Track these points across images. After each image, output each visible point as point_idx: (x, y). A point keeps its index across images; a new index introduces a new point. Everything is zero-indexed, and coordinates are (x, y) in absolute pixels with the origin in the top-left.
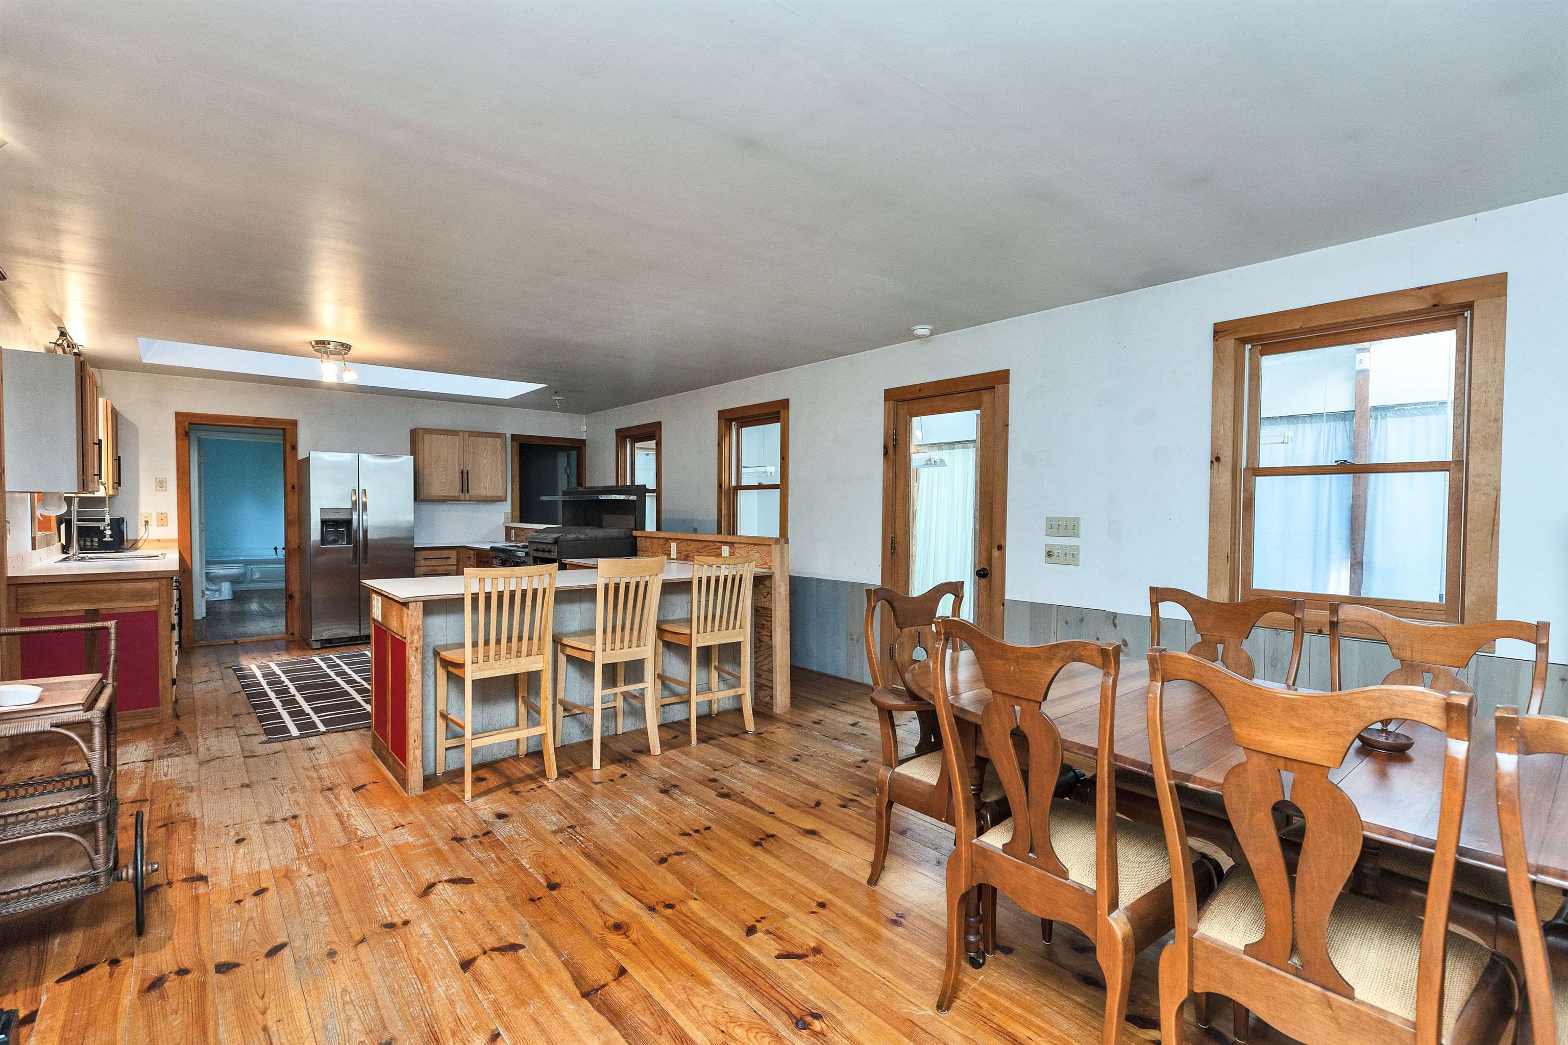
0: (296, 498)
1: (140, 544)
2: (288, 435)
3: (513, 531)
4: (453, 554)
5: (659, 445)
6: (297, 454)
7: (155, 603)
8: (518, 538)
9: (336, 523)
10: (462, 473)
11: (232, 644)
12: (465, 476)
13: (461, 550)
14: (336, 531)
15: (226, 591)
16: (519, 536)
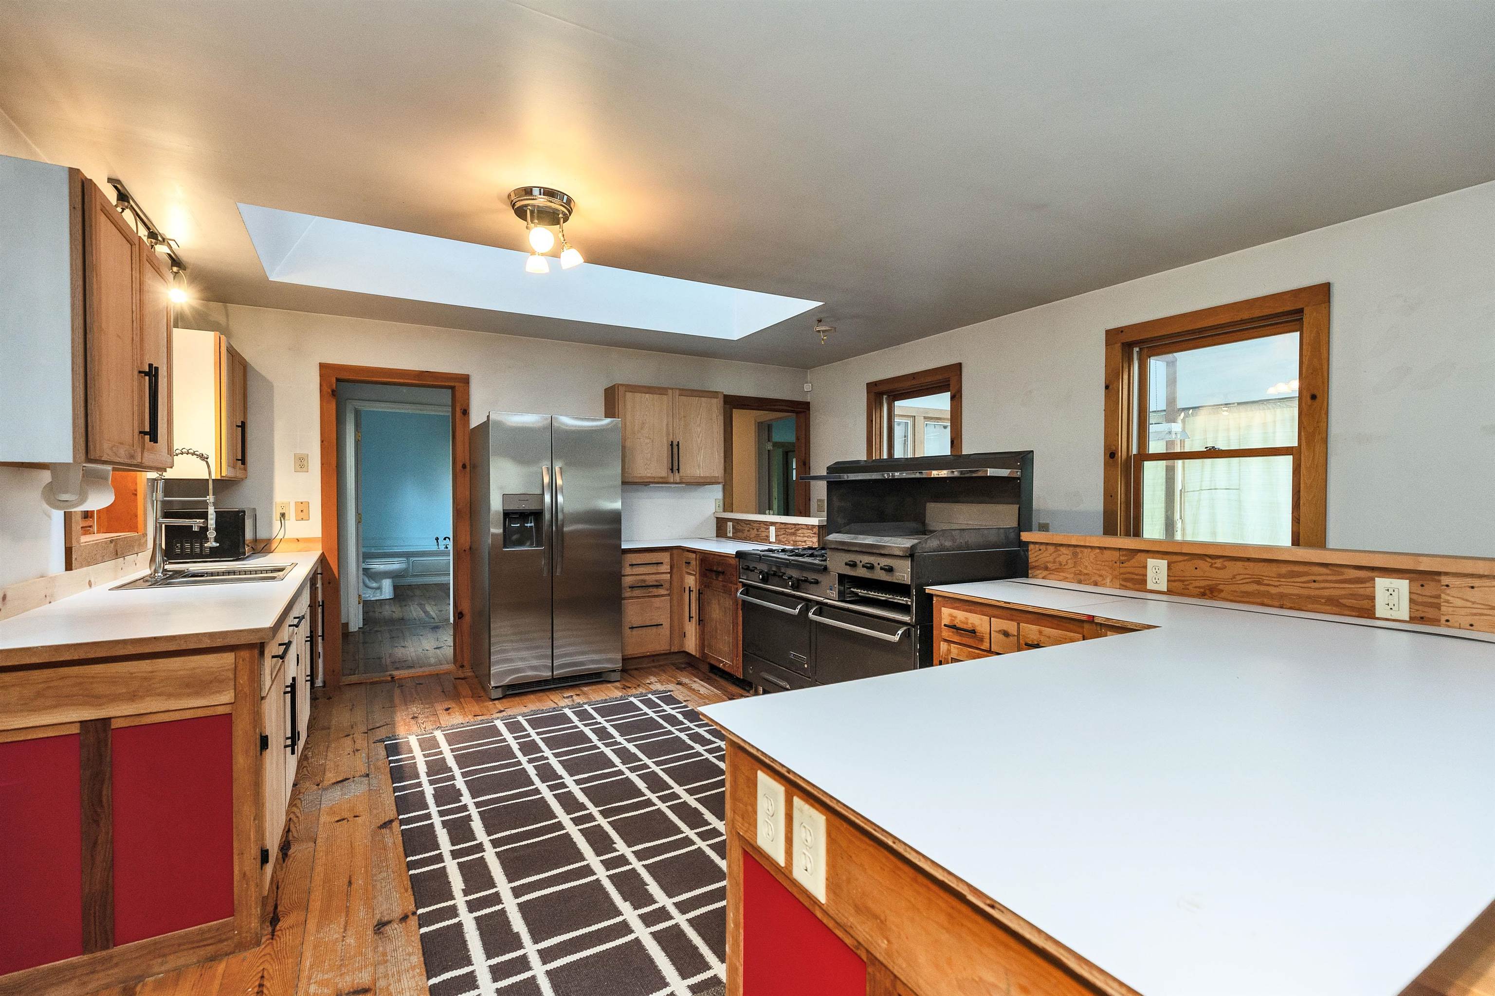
0: (468, 479)
1: (274, 546)
2: (458, 394)
3: (730, 524)
4: (665, 557)
5: (956, 399)
6: (468, 420)
7: (227, 697)
8: (739, 534)
9: (523, 516)
10: (672, 445)
11: (387, 682)
12: (675, 450)
13: (675, 551)
14: (522, 526)
15: (387, 589)
16: (742, 531)
